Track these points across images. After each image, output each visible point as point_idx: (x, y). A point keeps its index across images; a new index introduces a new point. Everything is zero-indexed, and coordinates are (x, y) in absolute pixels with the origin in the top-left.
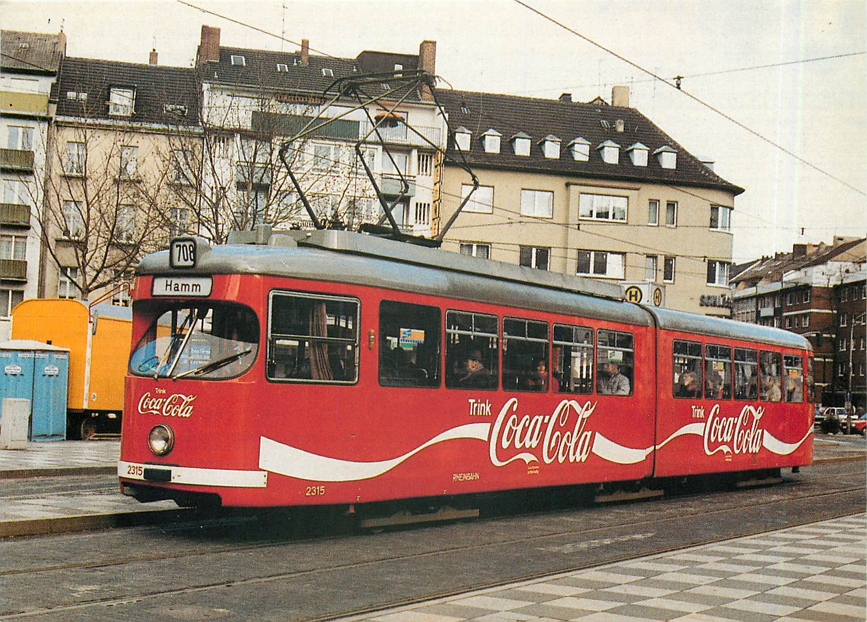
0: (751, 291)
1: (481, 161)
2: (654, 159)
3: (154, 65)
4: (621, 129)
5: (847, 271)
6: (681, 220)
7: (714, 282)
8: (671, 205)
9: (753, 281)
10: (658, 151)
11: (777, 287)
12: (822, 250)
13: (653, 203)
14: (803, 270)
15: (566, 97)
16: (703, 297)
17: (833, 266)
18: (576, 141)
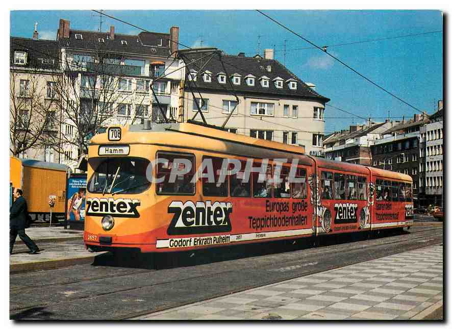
0: (330, 149)
1: (202, 86)
2: (286, 84)
3: (36, 39)
4: (270, 70)
5: (377, 139)
6: (300, 114)
7: (316, 145)
8: (295, 107)
9: (331, 144)
10: (287, 81)
11: (342, 147)
12: (364, 129)
13: (286, 106)
14: (355, 138)
15: (242, 54)
16: (311, 152)
17: (370, 136)
18: (248, 76)
